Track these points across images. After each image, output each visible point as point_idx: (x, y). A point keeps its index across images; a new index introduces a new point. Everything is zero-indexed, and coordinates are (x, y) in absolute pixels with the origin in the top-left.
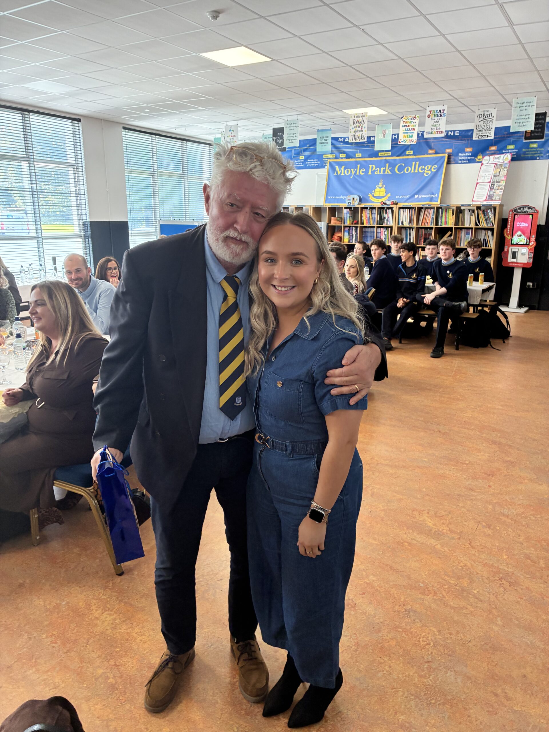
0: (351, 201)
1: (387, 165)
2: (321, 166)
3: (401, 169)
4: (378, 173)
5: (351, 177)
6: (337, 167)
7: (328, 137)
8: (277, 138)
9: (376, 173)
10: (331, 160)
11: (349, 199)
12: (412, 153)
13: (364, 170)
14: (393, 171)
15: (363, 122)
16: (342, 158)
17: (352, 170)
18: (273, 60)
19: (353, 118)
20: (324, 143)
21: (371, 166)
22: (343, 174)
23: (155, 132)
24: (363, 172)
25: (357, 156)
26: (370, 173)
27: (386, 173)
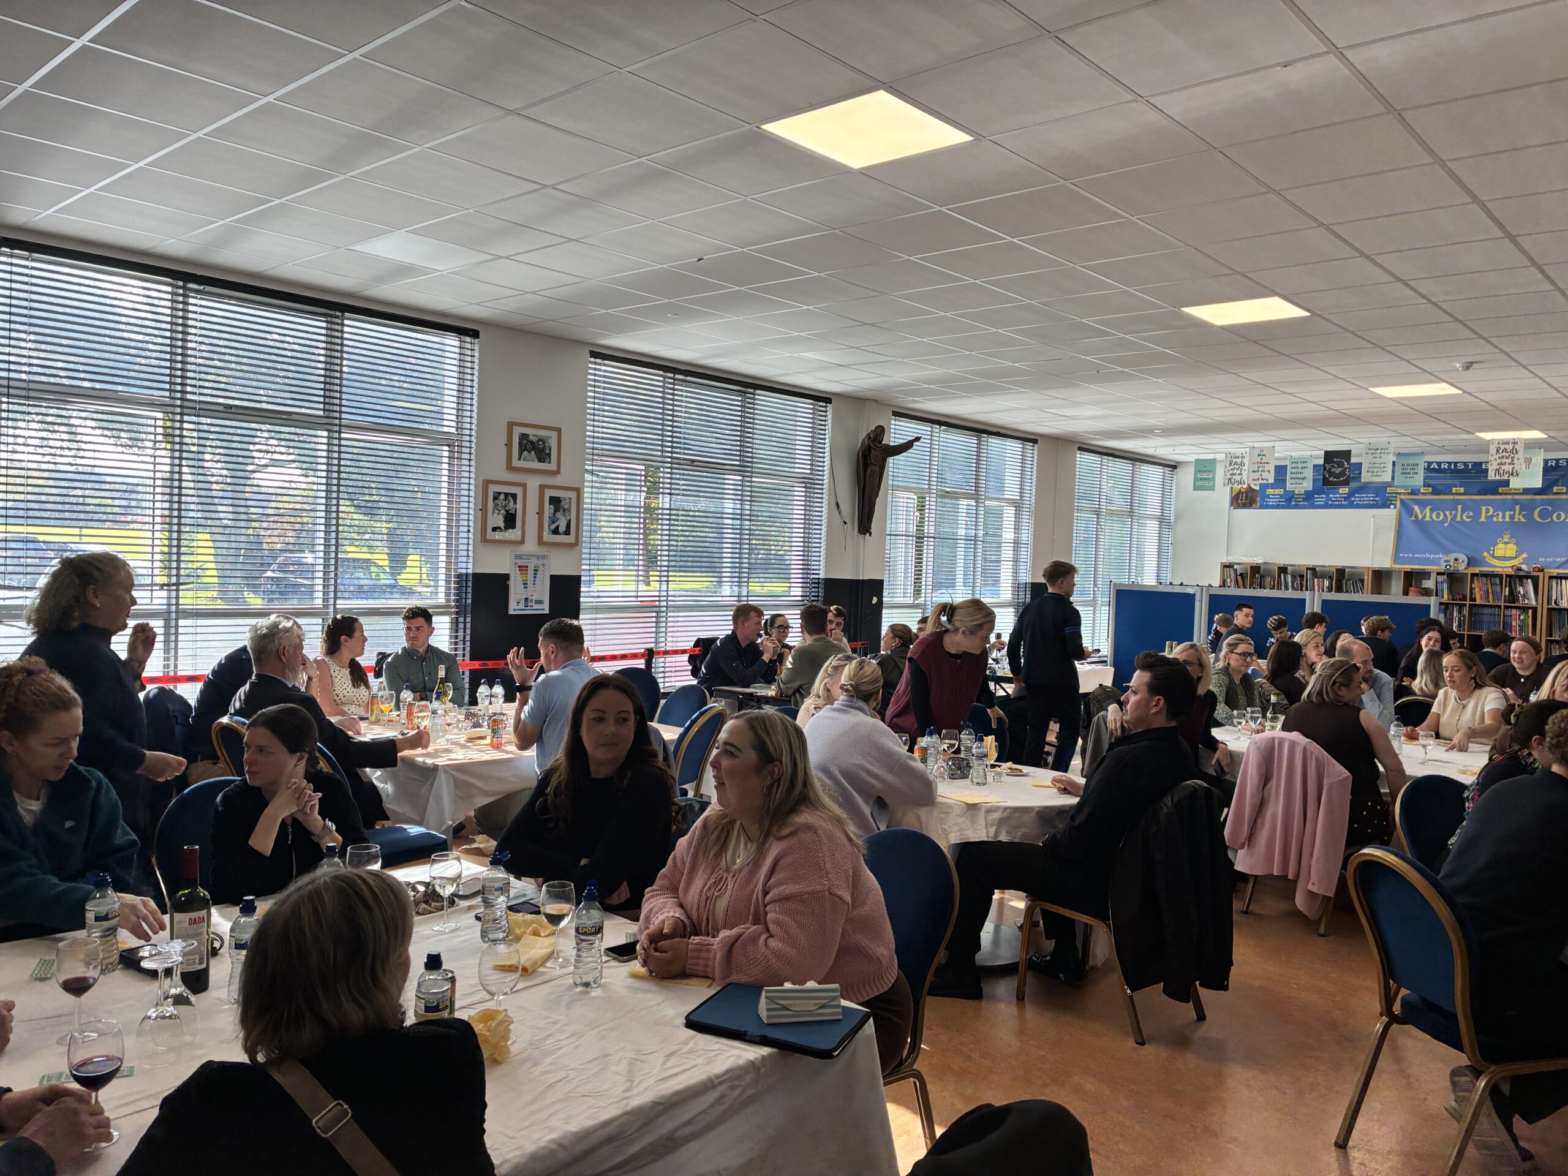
0: (1451, 564)
1: (1518, 507)
2: (1385, 505)
4: (1500, 519)
5: (1446, 525)
6: (1416, 508)
8: (1332, 466)
9: (1495, 519)
10: (1403, 497)
11: (1447, 559)
12: (1564, 491)
13: (1471, 514)
15: (1515, 451)
16: (1423, 494)
17: (1448, 513)
19: (1496, 444)
20: (1409, 473)
21: (1484, 508)
22: (1428, 518)
24: (1468, 517)
25: (1454, 491)
27: (1516, 520)
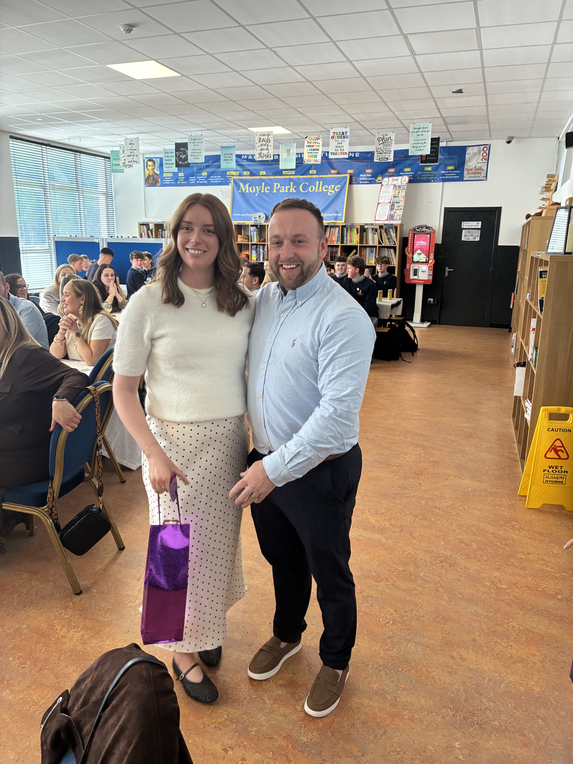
0: (257, 219)
1: (292, 183)
2: (225, 183)
3: (305, 187)
4: (283, 191)
5: (256, 195)
6: (241, 185)
7: (232, 154)
8: (180, 154)
9: (281, 191)
10: (235, 178)
11: (255, 216)
12: (315, 173)
13: (269, 188)
14: (297, 189)
15: (268, 141)
16: (246, 176)
17: (257, 187)
18: (182, 75)
19: (258, 136)
20: (228, 160)
21: (275, 184)
22: (247, 191)
23: (45, 142)
24: (267, 190)
25: (261, 174)
26: (275, 191)
27: (291, 191)
